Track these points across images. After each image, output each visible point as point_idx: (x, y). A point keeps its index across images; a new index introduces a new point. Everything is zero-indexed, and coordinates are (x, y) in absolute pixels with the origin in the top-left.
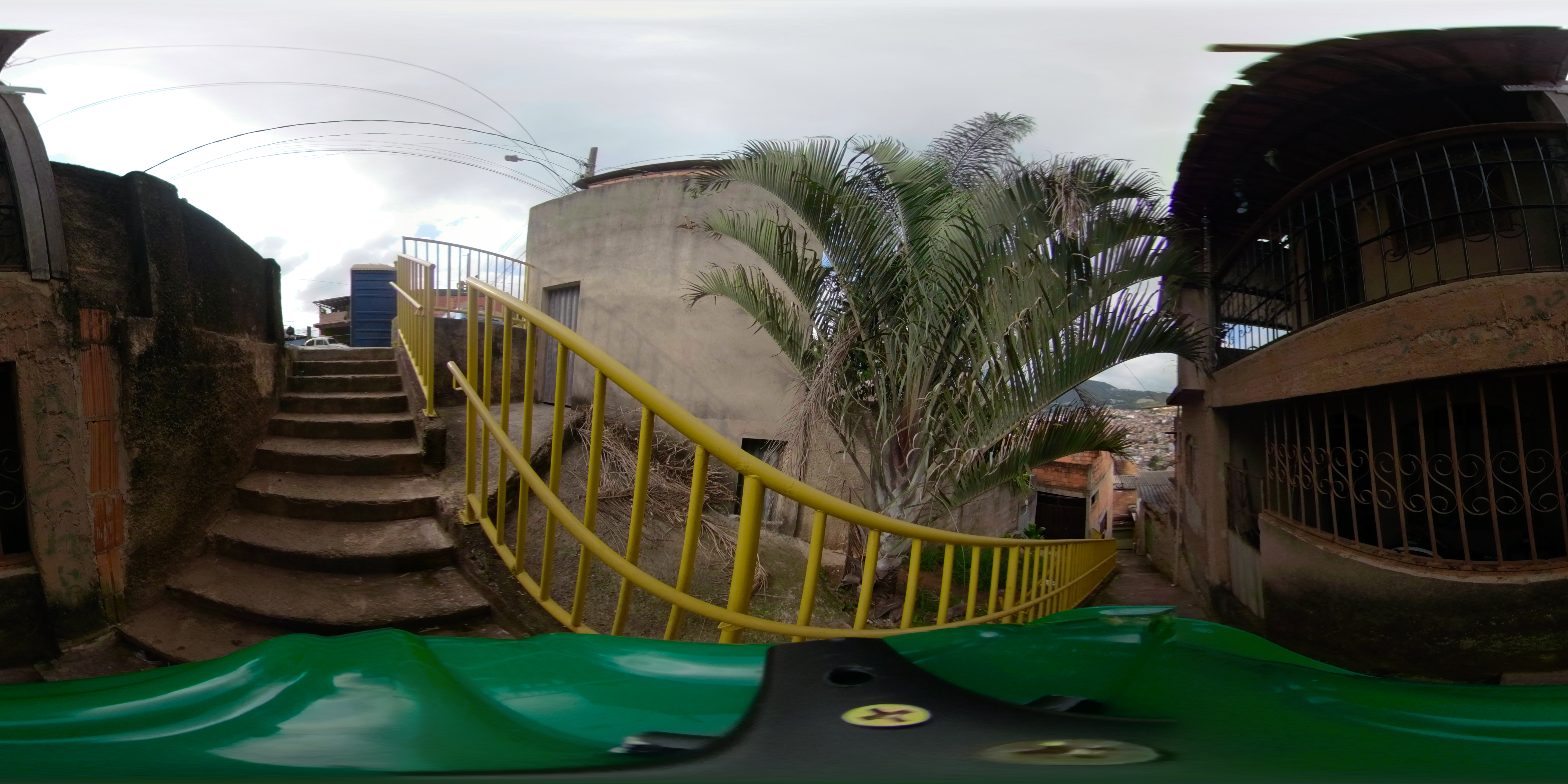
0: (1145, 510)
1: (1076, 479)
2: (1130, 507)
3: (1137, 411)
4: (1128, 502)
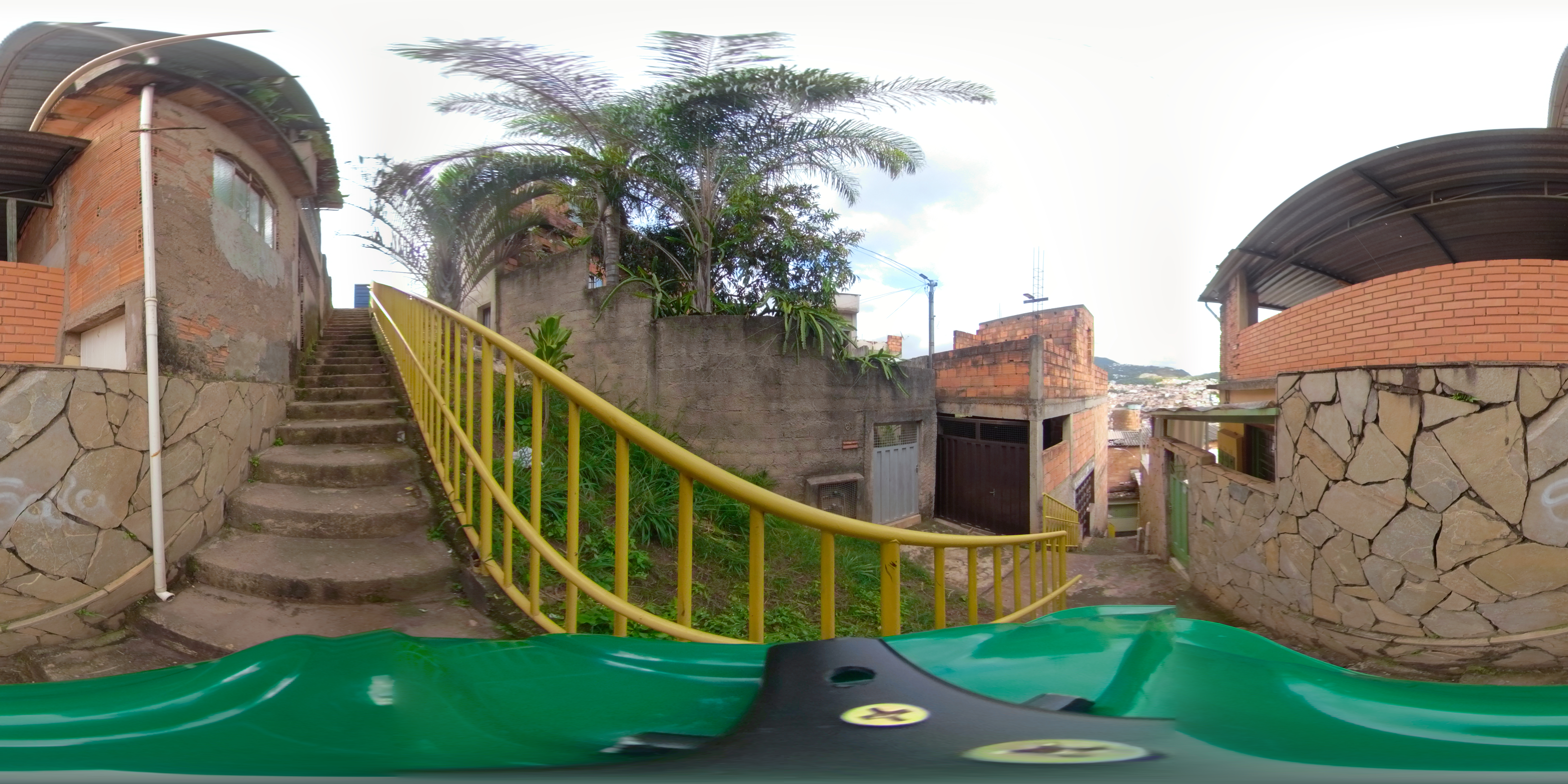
1: (1008, 375)
2: (1133, 469)
3: (1139, 386)
4: (1130, 465)
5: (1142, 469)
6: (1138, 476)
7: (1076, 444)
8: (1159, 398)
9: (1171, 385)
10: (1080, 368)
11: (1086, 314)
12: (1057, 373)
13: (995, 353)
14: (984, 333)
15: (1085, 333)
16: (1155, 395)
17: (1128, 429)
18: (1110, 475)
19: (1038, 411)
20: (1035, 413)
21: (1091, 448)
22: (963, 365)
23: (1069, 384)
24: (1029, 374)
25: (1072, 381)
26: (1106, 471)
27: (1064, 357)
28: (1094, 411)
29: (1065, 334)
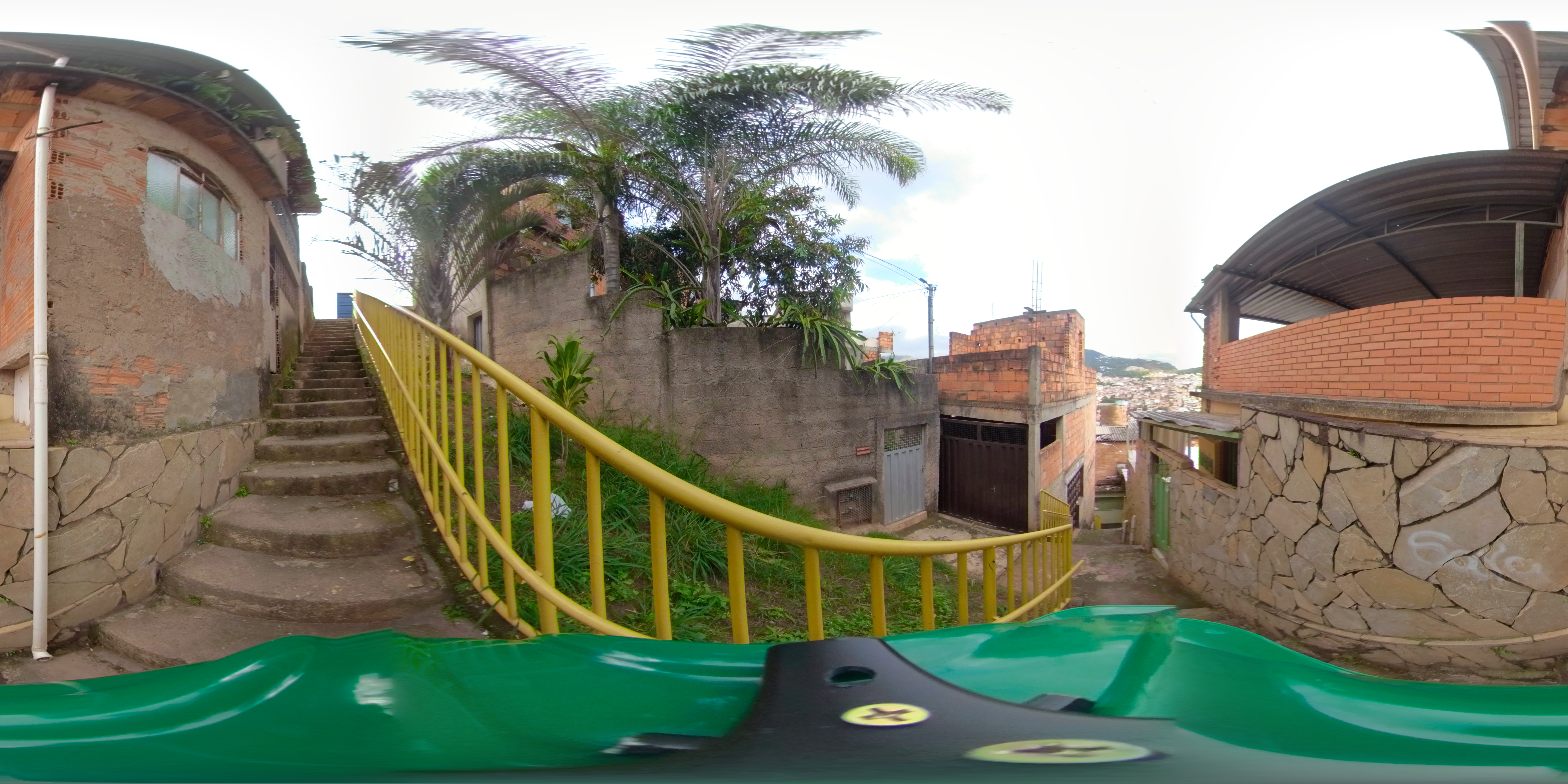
1: (1008, 382)
2: (1120, 465)
3: (1126, 378)
4: (1116, 459)
5: (1129, 466)
6: (1125, 472)
7: (1068, 443)
8: (1145, 391)
9: (1158, 378)
10: (1072, 371)
11: (1078, 318)
12: (1052, 379)
13: (995, 360)
14: (978, 333)
15: (1077, 336)
16: (1141, 389)
17: (1115, 424)
18: (1097, 469)
19: (1036, 416)
20: (1033, 418)
21: (1081, 445)
22: (964, 370)
23: (1063, 388)
24: (1028, 381)
25: (1065, 385)
26: (1094, 466)
27: (1059, 363)
28: (1084, 410)
29: (1057, 337)
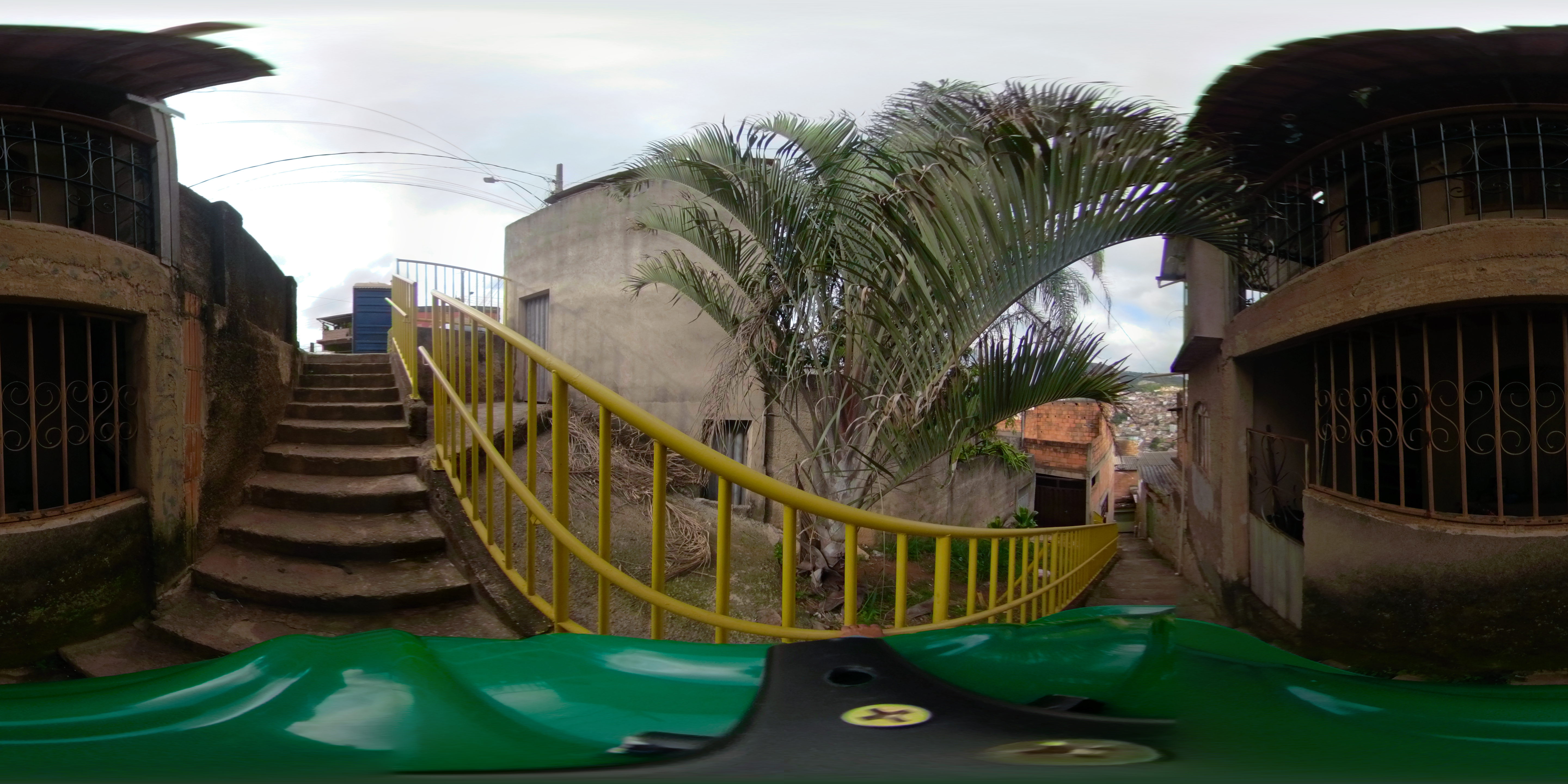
0: (1146, 491)
1: (1075, 459)
2: (1132, 488)
3: (1138, 393)
4: (1130, 484)
5: (1137, 491)
7: (1101, 482)
8: (1157, 405)
9: (1170, 392)
16: (1153, 403)
17: (1128, 457)
18: (1116, 494)
19: (1091, 473)
20: (1088, 475)
21: (1108, 480)
24: (1086, 458)
26: (1114, 492)
